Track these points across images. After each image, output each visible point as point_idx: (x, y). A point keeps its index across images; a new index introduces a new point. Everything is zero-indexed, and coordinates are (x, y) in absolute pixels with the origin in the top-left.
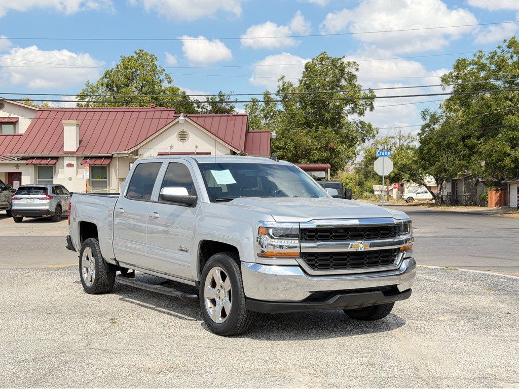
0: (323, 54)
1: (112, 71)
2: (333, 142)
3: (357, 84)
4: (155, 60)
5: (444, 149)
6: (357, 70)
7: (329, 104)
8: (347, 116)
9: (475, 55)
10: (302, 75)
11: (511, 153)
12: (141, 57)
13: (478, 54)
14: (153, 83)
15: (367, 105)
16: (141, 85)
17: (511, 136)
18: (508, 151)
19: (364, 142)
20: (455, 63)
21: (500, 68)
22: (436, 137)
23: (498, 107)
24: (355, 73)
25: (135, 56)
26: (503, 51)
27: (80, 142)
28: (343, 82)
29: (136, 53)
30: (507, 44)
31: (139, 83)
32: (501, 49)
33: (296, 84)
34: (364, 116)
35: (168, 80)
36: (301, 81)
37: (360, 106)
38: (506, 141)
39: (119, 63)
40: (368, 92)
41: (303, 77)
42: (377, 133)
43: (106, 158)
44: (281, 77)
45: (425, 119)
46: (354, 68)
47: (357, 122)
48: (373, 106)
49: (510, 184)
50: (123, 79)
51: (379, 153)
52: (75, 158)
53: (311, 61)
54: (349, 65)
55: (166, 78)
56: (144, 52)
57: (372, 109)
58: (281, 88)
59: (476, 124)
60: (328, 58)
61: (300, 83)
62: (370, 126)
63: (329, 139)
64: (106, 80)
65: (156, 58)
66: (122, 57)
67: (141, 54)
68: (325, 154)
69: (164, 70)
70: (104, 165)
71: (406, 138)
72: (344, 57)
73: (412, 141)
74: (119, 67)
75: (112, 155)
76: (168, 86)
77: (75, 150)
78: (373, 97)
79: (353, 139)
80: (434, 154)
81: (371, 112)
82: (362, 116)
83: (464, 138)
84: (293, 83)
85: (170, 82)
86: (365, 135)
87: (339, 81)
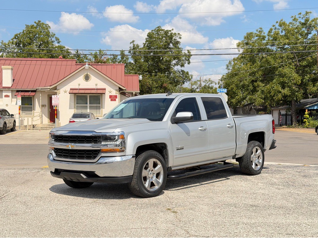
0: (158, 27)
1: (20, 34)
2: (165, 83)
3: (180, 47)
4: (48, 28)
5: (240, 88)
6: (180, 38)
7: (163, 59)
8: (174, 67)
9: (257, 31)
10: (145, 40)
11: (282, 91)
12: (39, 25)
13: (259, 30)
14: (48, 43)
15: (186, 60)
16: (39, 44)
17: (282, 80)
18: (280, 90)
19: (184, 83)
20: (246, 35)
21: (275, 39)
22: (236, 81)
23: (275, 62)
24: (179, 40)
25: (35, 25)
26: (276, 28)
27: (14, 80)
28: (171, 46)
29: (35, 22)
30: (278, 24)
31: (38, 43)
32: (275, 27)
33: (141, 46)
34: (184, 67)
35: (58, 41)
36: (145, 44)
37: (182, 61)
38: (278, 84)
39: (25, 29)
40: (186, 52)
41: (146, 42)
42: (192, 78)
43: (32, 91)
44: (132, 41)
45: (229, 69)
46: (178, 37)
47: (180, 71)
48: (190, 61)
49: (273, 110)
50: (27, 40)
51: (219, 90)
52: (11, 91)
53: (151, 31)
54: (175, 35)
55: (56, 40)
56: (41, 23)
57: (189, 63)
58: (132, 48)
59: (260, 73)
60: (162, 30)
61: (144, 46)
62: (187, 73)
63: (163, 81)
64: (15, 40)
66: (26, 25)
67: (39, 24)
68: (161, 90)
69: (55, 35)
70: (31, 96)
71: (208, 81)
72: (173, 30)
73: (211, 83)
74: (25, 32)
75: (37, 89)
76: (57, 45)
77: (11, 86)
78: (190, 56)
79: (178, 81)
81: (188, 65)
82: (183, 67)
83: (253, 81)
86: (184, 79)
87: (169, 44)
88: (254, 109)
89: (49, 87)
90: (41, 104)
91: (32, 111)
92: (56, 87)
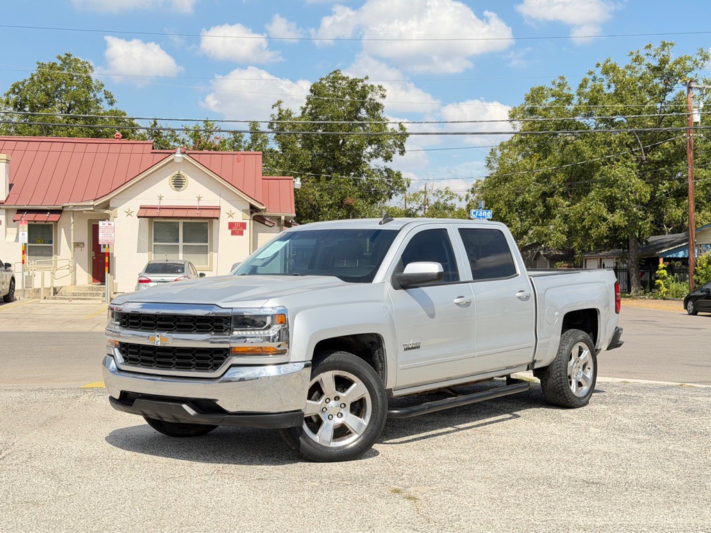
0: (335, 72)
1: (23, 83)
2: (350, 196)
3: (382, 116)
4: (89, 70)
5: (517, 210)
6: (384, 96)
7: (344, 142)
8: (369, 161)
9: (554, 83)
10: (306, 101)
11: (608, 217)
12: (67, 64)
13: (558, 81)
14: (87, 103)
15: (396, 146)
16: (68, 105)
17: (609, 194)
18: (605, 214)
19: (390, 198)
20: (529, 93)
21: (594, 101)
22: (507, 193)
23: (594, 154)
24: (380, 101)
25: (59, 63)
26: (595, 78)
27: (11, 186)
28: (363, 113)
29: (59, 58)
30: (600, 69)
31: (64, 103)
32: (593, 75)
33: (297, 113)
34: (391, 161)
35: (109, 99)
36: (304, 110)
37: (387, 147)
38: (601, 201)
39: (35, 72)
40: (397, 128)
41: (307, 104)
42: (409, 185)
43: (53, 212)
44: (276, 102)
45: (491, 168)
46: (379, 94)
47: (382, 169)
48: (404, 148)
49: (586, 260)
50: (42, 96)
51: (475, 213)
52: (4, 212)
53: (319, 81)
54: (372, 90)
55: (106, 98)
56: (72, 58)
57: (402, 153)
58: (276, 118)
59: (561, 176)
60: (344, 79)
61: (303, 113)
62: (399, 175)
63: (346, 192)
64: (13, 97)
65: (90, 67)
66: (38, 63)
67: (67, 61)
68: (339, 213)
69: (103, 85)
70: (50, 223)
71: (443, 194)
72: (367, 78)
73: (451, 198)
74: (35, 78)
75: (63, 207)
76: (108, 108)
77: (4, 199)
78: (404, 136)
79: (377, 193)
80: (505, 216)
81: (401, 156)
82: (389, 161)
83: (545, 195)
84: (293, 111)
85: (111, 104)
86: (392, 188)
87: (358, 110)
88: (544, 256)
89: (92, 203)
90: (72, 241)
91: (52, 256)
92: (108, 202)
